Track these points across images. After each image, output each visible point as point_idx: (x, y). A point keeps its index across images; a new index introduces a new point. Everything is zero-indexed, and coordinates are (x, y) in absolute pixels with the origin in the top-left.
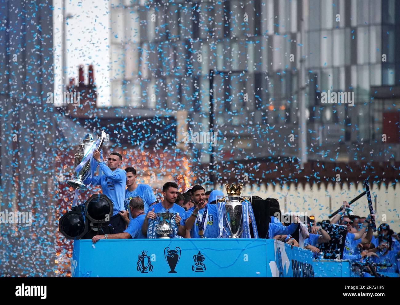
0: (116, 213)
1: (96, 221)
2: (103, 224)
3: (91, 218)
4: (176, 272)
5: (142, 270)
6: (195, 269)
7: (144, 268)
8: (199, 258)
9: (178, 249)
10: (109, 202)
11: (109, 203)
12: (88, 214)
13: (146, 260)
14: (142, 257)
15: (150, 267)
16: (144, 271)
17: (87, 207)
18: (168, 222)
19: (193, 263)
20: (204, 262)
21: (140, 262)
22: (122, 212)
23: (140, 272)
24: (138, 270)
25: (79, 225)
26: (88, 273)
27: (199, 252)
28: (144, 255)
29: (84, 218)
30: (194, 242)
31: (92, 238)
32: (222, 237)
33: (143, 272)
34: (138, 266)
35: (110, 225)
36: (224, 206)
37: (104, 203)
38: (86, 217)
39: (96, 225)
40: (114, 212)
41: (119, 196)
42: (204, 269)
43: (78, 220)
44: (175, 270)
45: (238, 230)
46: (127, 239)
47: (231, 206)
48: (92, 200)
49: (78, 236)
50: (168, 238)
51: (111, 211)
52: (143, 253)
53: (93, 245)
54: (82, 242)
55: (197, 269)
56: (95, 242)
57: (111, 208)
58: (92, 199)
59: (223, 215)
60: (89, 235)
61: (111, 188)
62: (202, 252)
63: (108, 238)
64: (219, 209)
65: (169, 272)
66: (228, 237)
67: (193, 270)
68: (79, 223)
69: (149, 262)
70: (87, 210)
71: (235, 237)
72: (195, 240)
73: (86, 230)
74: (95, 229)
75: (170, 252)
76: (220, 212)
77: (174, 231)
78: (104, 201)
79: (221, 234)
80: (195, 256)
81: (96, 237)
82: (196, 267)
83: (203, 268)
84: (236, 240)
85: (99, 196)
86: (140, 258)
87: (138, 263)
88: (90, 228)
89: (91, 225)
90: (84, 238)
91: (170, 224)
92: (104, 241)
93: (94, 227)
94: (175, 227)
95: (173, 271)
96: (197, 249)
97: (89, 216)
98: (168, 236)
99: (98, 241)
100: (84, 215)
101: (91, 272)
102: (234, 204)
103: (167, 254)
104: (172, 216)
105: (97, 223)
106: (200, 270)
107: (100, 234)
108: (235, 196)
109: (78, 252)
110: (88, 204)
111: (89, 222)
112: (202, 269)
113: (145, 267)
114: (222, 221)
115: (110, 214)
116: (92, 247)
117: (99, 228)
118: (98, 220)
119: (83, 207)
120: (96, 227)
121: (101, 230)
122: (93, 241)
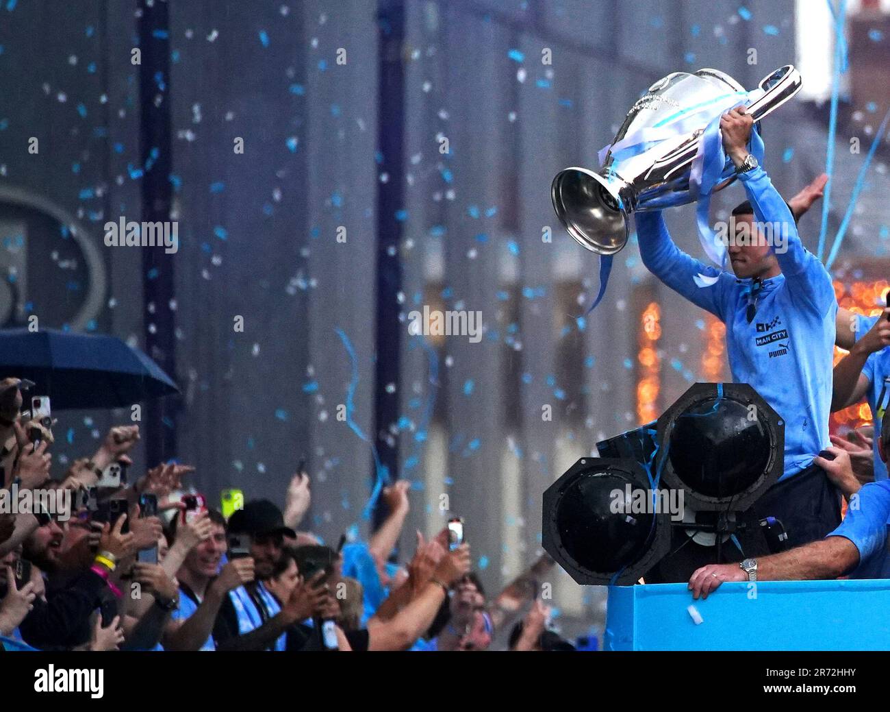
0: (805, 460)
1: (708, 502)
2: (739, 515)
10: (766, 415)
11: (764, 422)
12: (670, 468)
17: (667, 442)
22: (830, 456)
25: (630, 520)
29: (656, 487)
31: (686, 578)
35: (771, 519)
39: (705, 520)
41: (814, 380)
48: (688, 410)
49: (627, 572)
51: (773, 455)
53: (694, 611)
54: (644, 594)
56: (701, 595)
57: (773, 443)
58: (690, 402)
60: (677, 564)
61: (775, 346)
70: (666, 452)
73: (661, 543)
74: (704, 539)
81: (707, 573)
85: (720, 391)
88: (679, 533)
89: (687, 518)
90: (656, 577)
93: (697, 529)
99: (713, 589)
100: (654, 475)
105: (711, 508)
107: (724, 561)
110: (671, 425)
115: (769, 468)
116: (691, 619)
117: (719, 534)
118: (715, 500)
119: (648, 438)
120: (707, 531)
121: (730, 541)
122: (692, 590)
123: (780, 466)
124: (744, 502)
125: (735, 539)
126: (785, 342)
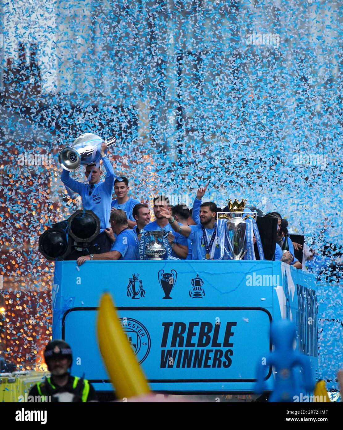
0: (102, 230)
1: (80, 240)
2: (89, 243)
3: (74, 236)
4: (171, 298)
5: (132, 295)
6: (192, 295)
7: (135, 294)
8: (198, 283)
9: (173, 272)
10: (96, 218)
11: (95, 220)
12: (71, 231)
13: (137, 284)
14: (132, 281)
15: (142, 292)
16: (136, 297)
17: (70, 224)
18: (161, 241)
19: (190, 287)
20: (203, 287)
21: (131, 287)
22: (108, 230)
23: (130, 298)
24: (128, 295)
25: (61, 244)
26: (71, 299)
27: (198, 275)
28: (135, 278)
29: (67, 236)
30: (191, 264)
32: (223, 259)
33: (133, 298)
34: (128, 290)
35: (96, 244)
36: (225, 224)
37: (89, 220)
38: (69, 235)
39: (80, 245)
40: (101, 230)
41: (106, 211)
42: (203, 295)
43: (60, 239)
44: (170, 296)
45: (241, 251)
46: (116, 261)
47: (233, 224)
48: (76, 216)
49: (60, 257)
50: (160, 259)
51: (97, 228)
52: (134, 276)
53: (77, 267)
54: (65, 263)
55: (194, 295)
56: (80, 264)
57: (97, 225)
58: (76, 214)
59: (224, 234)
60: (74, 256)
61: (97, 201)
62: (201, 276)
63: (94, 259)
64: (220, 226)
65: (164, 298)
66: (229, 258)
67: (190, 296)
68: (60, 242)
69: (141, 287)
70: (70, 226)
71: (237, 258)
72: (193, 262)
73: (69, 250)
74: (80, 249)
75: (165, 275)
76: (221, 230)
77: (167, 252)
78: (90, 217)
79: (222, 255)
80: (193, 280)
81: (81, 259)
82: (193, 292)
83: (201, 293)
84: (239, 262)
85: (84, 212)
86: (131, 282)
87: (128, 287)
88: (73, 248)
89: (75, 244)
90: (67, 259)
91: (162, 243)
92: (90, 262)
93: (78, 247)
94: (168, 247)
95: (167, 297)
96: (195, 272)
97: (73, 234)
98: (160, 257)
99: (83, 263)
100: (67, 233)
101: (74, 298)
102: (237, 221)
103: (161, 277)
104: (164, 235)
105: (82, 241)
106: (197, 295)
107: (85, 255)
108: (238, 212)
109: (60, 275)
110: (71, 220)
111: (73, 241)
112: (201, 295)
113: (136, 292)
114: (223, 240)
115: (96, 232)
116: (77, 269)
117: (83, 248)
118: (82, 239)
119: (65, 223)
120: (80, 247)
121: (86, 250)
122: (77, 262)
123: (99, 231)
124: (89, 240)
125: (87, 249)
126: (100, 200)
